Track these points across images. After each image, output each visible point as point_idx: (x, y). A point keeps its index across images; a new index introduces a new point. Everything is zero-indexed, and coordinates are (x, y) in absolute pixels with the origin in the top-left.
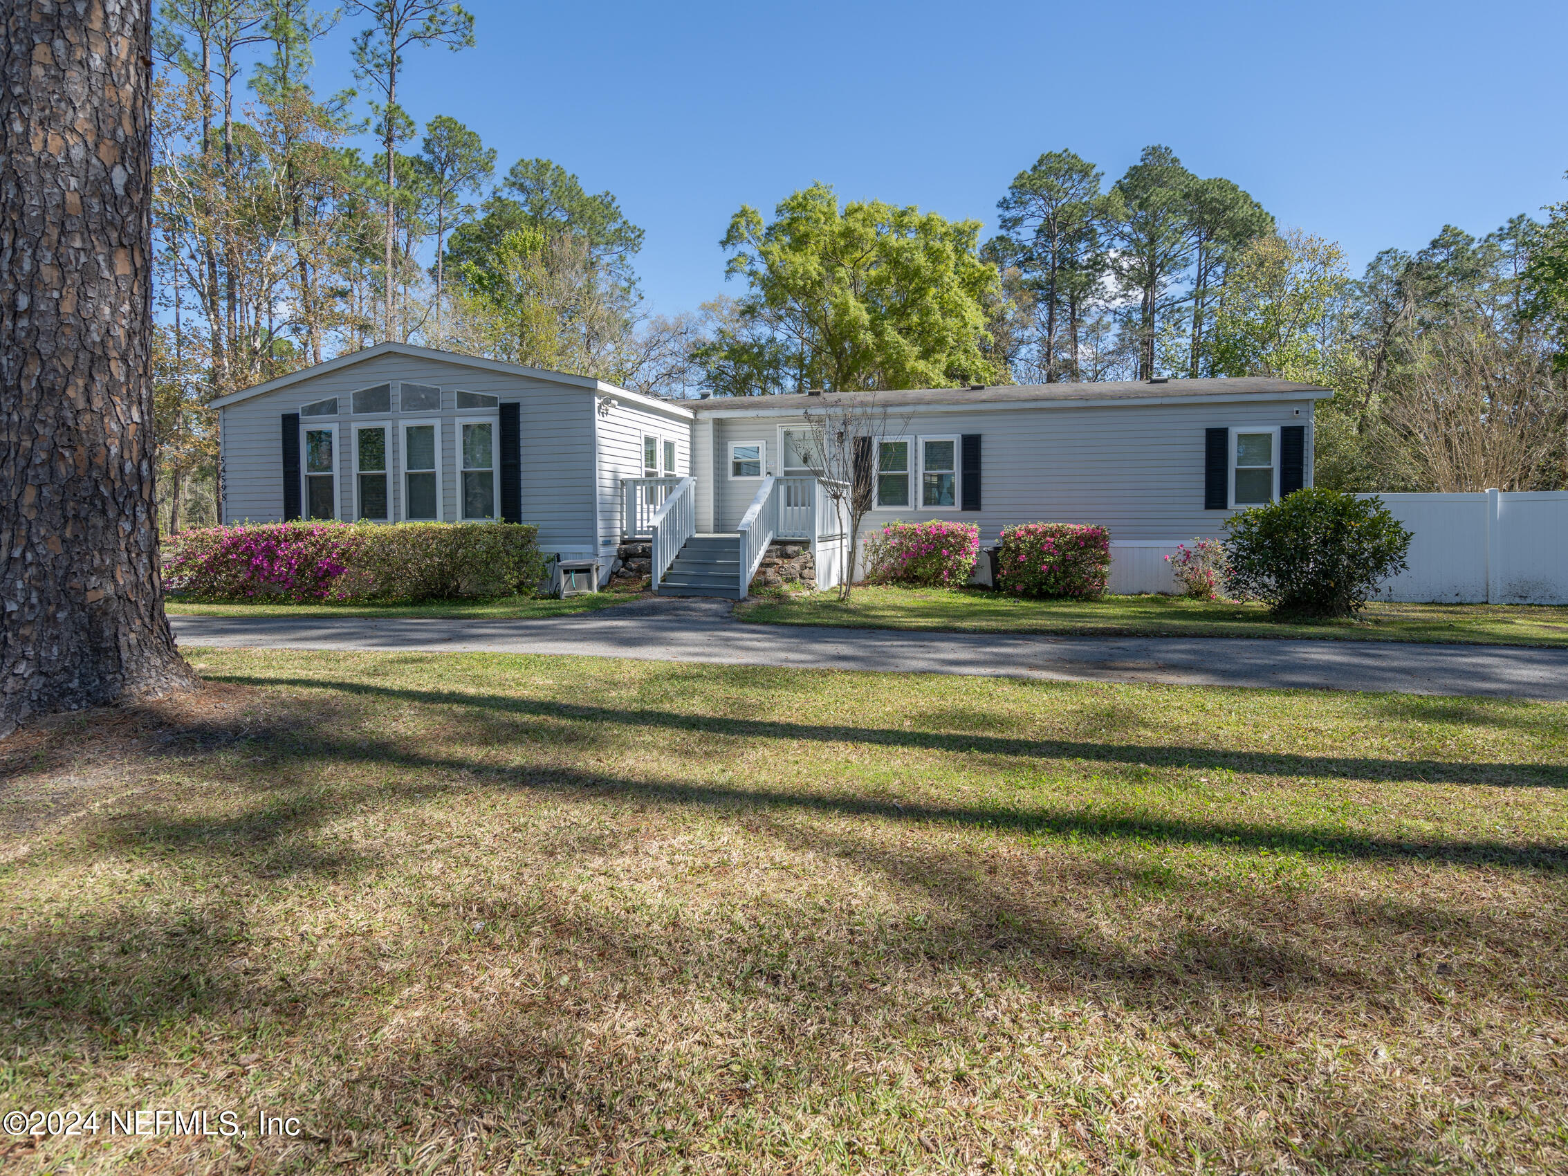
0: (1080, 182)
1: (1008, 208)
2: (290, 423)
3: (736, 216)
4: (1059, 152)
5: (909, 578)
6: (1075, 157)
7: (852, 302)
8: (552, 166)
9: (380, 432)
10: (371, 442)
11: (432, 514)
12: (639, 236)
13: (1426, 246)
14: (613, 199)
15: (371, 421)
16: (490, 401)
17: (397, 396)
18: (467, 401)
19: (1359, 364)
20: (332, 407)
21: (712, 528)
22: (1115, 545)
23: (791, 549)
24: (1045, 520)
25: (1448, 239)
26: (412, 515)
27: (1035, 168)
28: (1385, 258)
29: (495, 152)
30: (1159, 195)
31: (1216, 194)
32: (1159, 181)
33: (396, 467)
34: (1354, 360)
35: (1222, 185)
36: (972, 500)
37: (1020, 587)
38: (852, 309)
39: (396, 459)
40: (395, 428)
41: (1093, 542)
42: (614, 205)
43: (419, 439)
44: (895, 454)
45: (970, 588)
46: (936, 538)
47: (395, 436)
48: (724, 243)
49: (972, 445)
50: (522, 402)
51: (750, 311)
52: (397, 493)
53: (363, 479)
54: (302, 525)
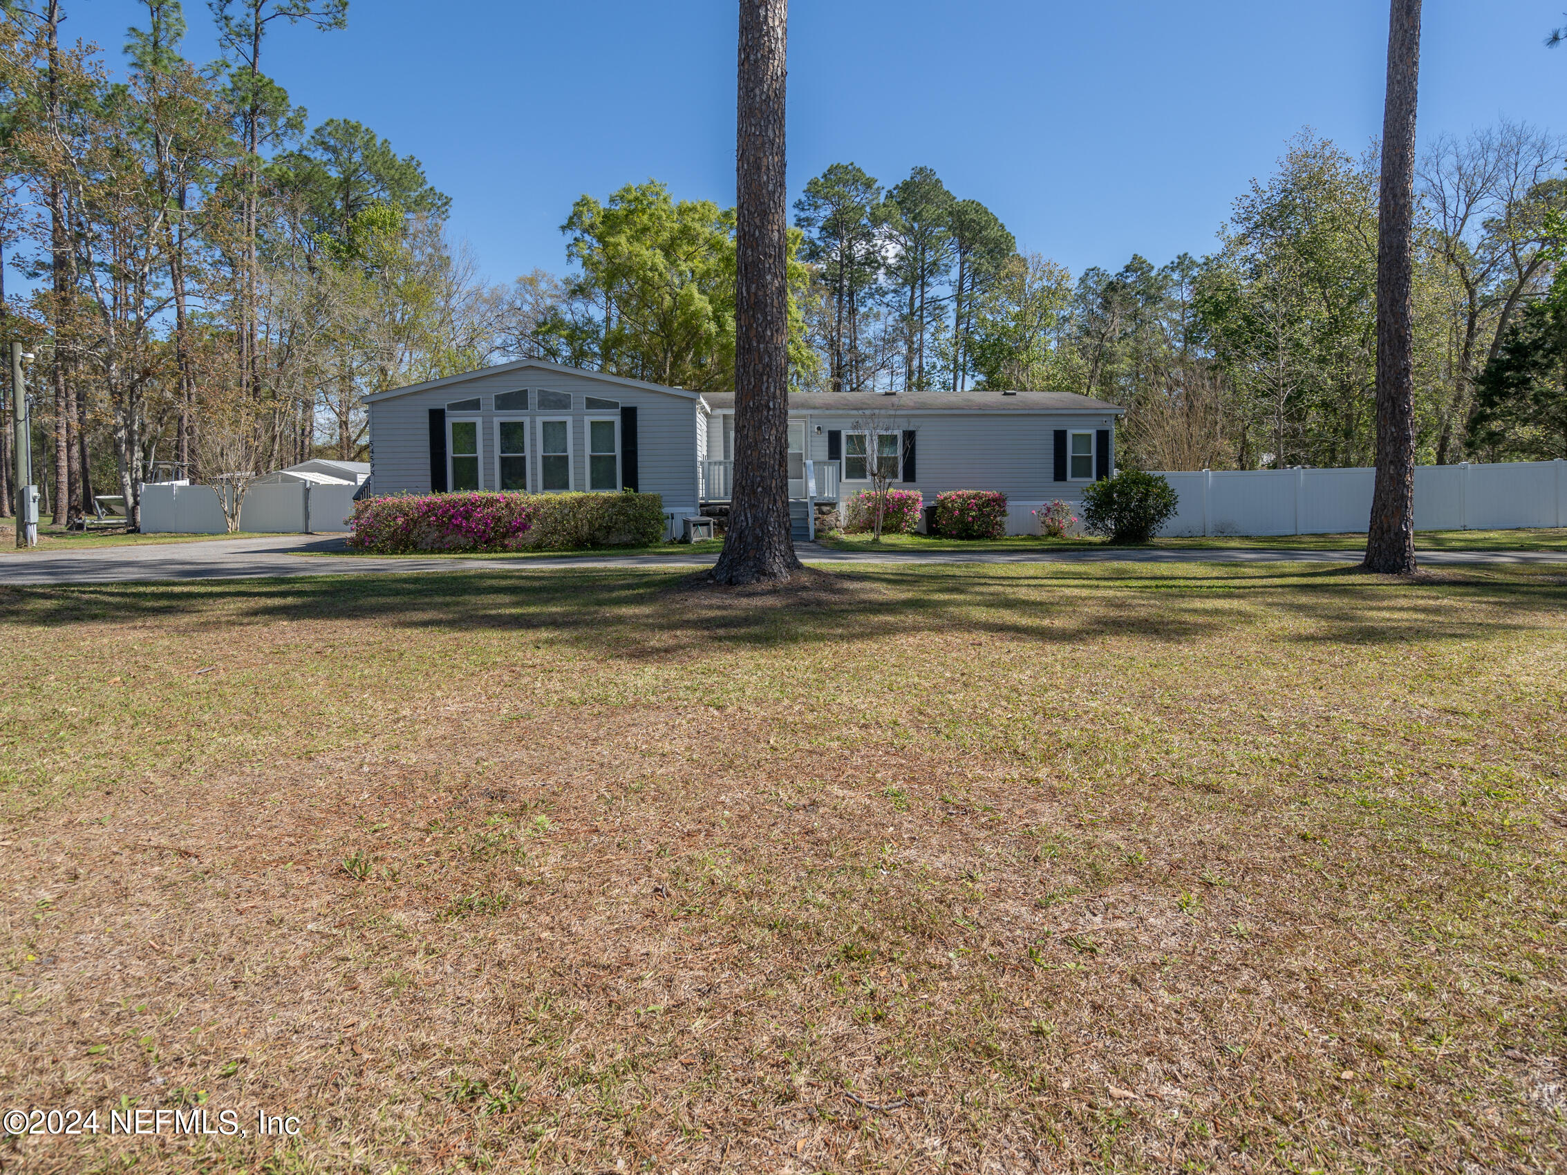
0: (864, 193)
1: (803, 209)
2: (437, 418)
3: (578, 204)
4: (845, 163)
5: (862, 529)
6: (859, 170)
7: (696, 295)
8: (363, 129)
9: (520, 425)
10: (511, 433)
11: (565, 486)
12: (446, 204)
13: (1122, 270)
14: (419, 164)
15: (512, 416)
16: (615, 405)
17: (533, 399)
18: (592, 404)
19: (1082, 362)
20: (474, 405)
21: (722, 494)
22: (1011, 505)
23: (825, 509)
24: (967, 488)
25: (1137, 266)
26: (547, 487)
27: (825, 176)
28: (1091, 274)
29: (305, 110)
30: (930, 212)
31: (973, 216)
32: (926, 198)
33: (534, 451)
34: (1077, 360)
35: (978, 208)
36: (910, 475)
37: (954, 532)
38: (696, 301)
39: (533, 445)
40: (533, 422)
41: (998, 503)
42: (420, 170)
43: (554, 432)
44: (858, 442)
45: (917, 533)
46: (899, 500)
47: (533, 428)
48: (563, 228)
49: (910, 436)
50: (639, 406)
51: (579, 291)
52: (534, 470)
53: (504, 461)
54: (451, 495)
